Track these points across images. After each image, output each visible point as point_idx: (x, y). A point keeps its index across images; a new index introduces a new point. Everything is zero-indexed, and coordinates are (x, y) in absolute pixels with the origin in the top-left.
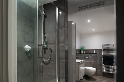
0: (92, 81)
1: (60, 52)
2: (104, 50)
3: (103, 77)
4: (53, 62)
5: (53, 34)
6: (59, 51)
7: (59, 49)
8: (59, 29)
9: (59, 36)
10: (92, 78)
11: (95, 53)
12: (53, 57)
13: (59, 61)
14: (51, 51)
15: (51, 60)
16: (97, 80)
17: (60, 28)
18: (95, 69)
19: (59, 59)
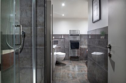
0: (63, 66)
1: (38, 37)
2: (71, 35)
3: (71, 60)
4: (27, 50)
5: (27, 13)
6: (36, 36)
7: (36, 34)
8: (36, 7)
9: (36, 16)
10: (61, 63)
11: (63, 38)
12: (27, 44)
13: (36, 49)
14: (24, 36)
15: (24, 47)
16: (67, 65)
17: (38, 6)
18: (65, 54)
19: (36, 45)
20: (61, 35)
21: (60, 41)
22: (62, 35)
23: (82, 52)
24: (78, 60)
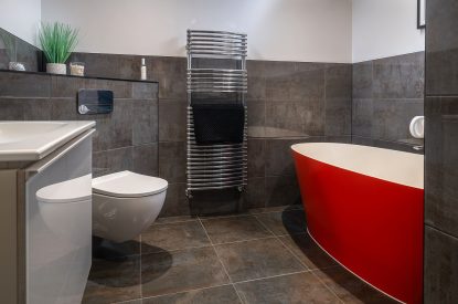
2: (194, 59)
20: (135, 61)
21: (127, 94)
22: (138, 58)
23: (258, 162)
24: (236, 212)
